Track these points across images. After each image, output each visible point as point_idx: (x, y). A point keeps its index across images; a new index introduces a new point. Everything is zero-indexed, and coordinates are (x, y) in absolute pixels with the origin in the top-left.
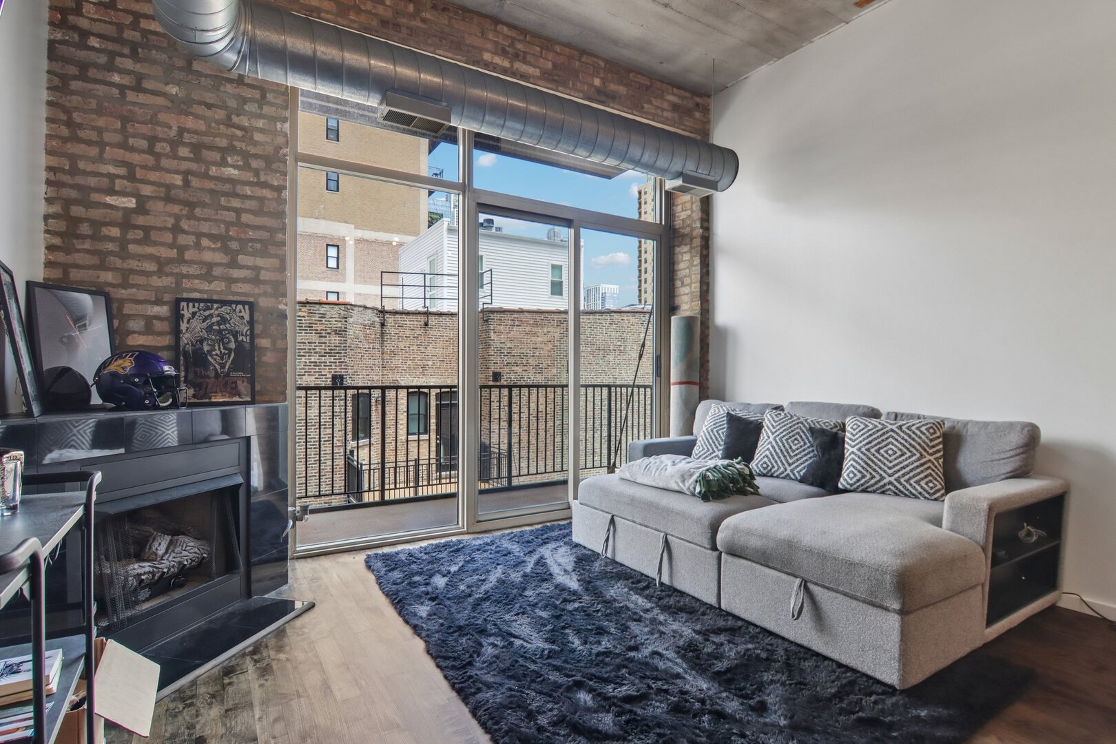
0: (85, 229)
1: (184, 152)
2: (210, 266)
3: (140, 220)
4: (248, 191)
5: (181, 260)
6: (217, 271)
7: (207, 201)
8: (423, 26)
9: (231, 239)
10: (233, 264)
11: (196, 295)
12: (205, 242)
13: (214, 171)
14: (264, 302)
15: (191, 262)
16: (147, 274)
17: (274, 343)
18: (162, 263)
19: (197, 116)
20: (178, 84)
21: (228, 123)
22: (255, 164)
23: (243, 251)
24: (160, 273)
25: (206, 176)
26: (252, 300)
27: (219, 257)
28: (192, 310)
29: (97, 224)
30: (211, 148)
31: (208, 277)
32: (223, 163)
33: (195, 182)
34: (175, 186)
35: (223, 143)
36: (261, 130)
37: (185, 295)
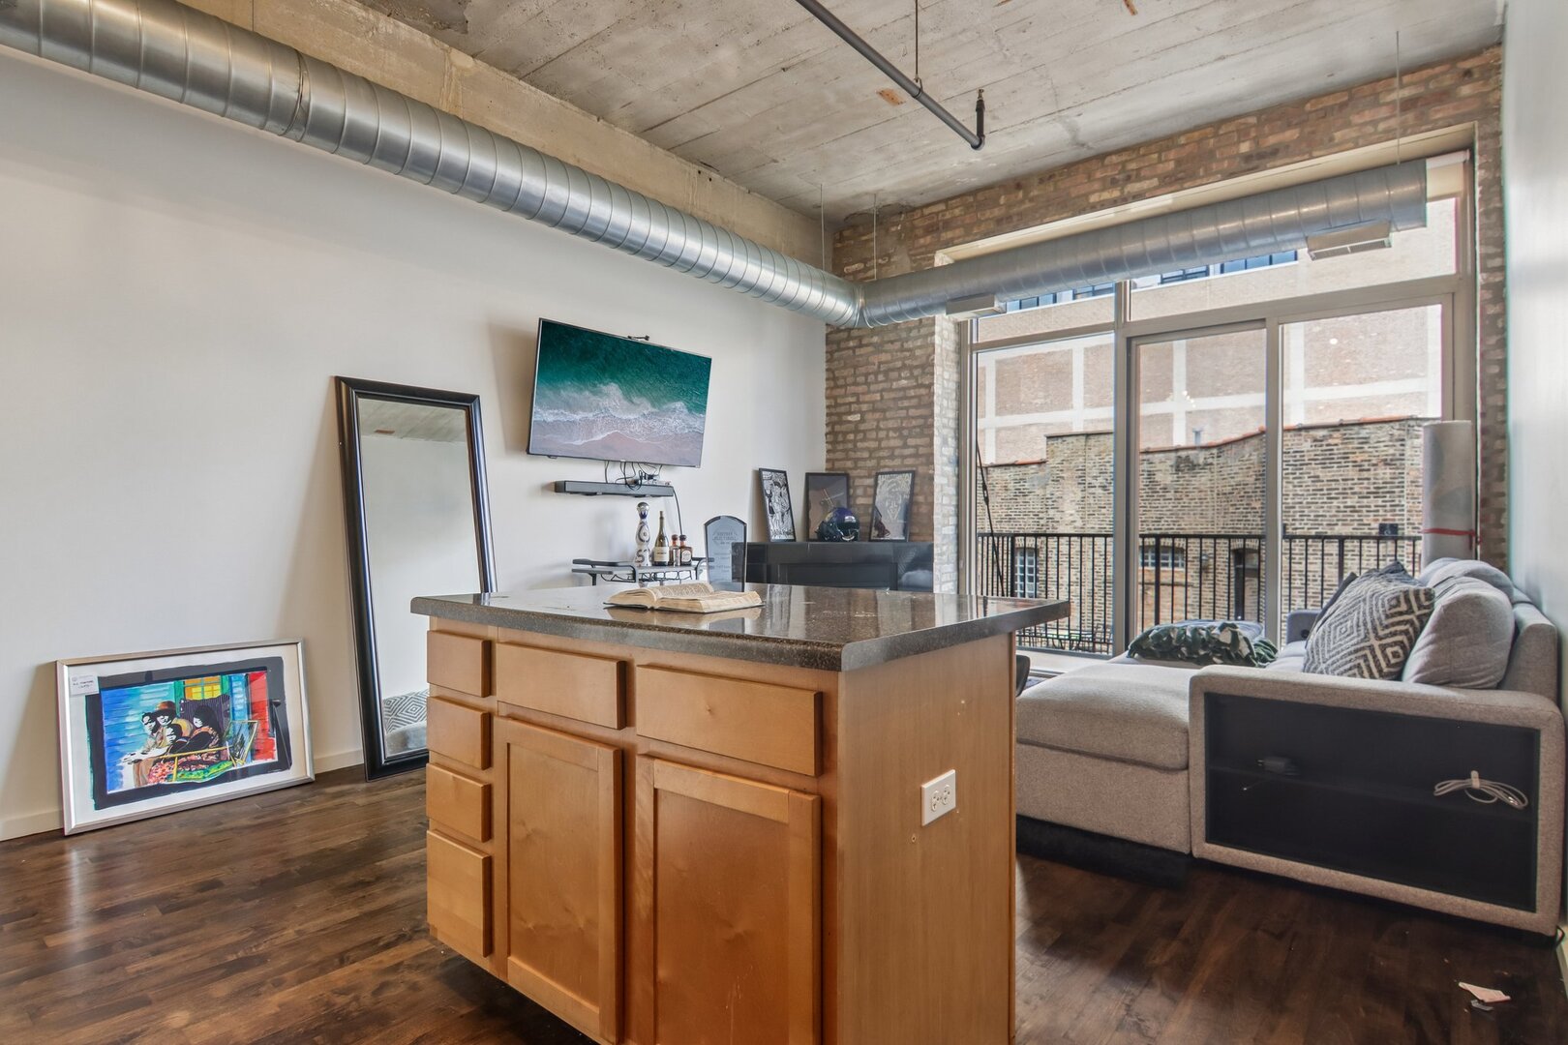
0: (840, 438)
1: (881, 377)
2: (893, 449)
3: (862, 427)
4: (912, 393)
5: (879, 448)
6: (897, 452)
7: (892, 406)
8: (1033, 204)
9: (904, 428)
10: (905, 446)
11: (886, 470)
12: (891, 434)
13: (895, 385)
14: (921, 470)
15: (885, 448)
16: (864, 459)
17: (926, 498)
18: (871, 451)
19: (886, 352)
20: (877, 335)
21: (902, 350)
22: (916, 372)
23: (910, 436)
24: (870, 458)
25: (891, 390)
26: (914, 469)
27: (897, 443)
28: (883, 479)
29: (846, 434)
30: (893, 370)
31: (892, 457)
32: (900, 378)
33: (886, 395)
34: (876, 401)
35: (899, 364)
36: (920, 347)
37: (882, 470)
